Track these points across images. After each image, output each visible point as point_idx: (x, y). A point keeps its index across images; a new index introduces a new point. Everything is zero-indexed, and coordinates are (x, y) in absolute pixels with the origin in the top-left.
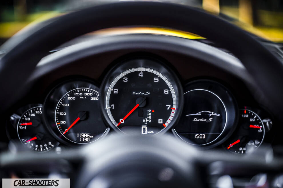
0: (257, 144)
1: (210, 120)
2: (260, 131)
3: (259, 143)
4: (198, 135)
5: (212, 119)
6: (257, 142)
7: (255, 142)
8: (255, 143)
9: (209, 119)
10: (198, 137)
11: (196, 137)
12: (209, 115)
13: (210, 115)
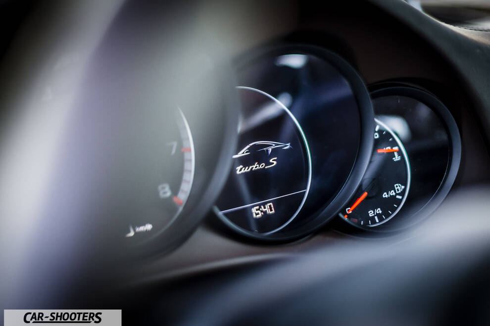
0: (400, 192)
1: (273, 162)
2: (397, 158)
3: (403, 187)
4: (258, 207)
5: (276, 158)
6: (399, 187)
7: (396, 188)
8: (395, 192)
9: (271, 161)
10: (258, 214)
11: (254, 215)
12: (267, 151)
13: (270, 150)
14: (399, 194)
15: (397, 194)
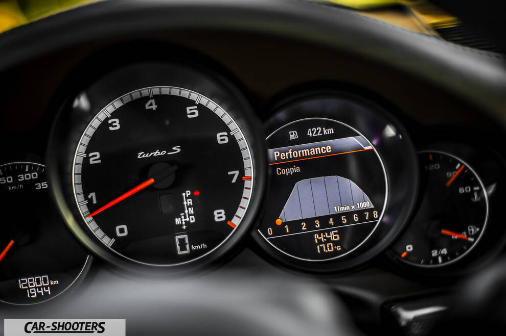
0: (473, 234)
2: (476, 199)
6: (473, 230)
7: (469, 230)
8: (467, 233)
14: (472, 237)
15: (468, 236)
